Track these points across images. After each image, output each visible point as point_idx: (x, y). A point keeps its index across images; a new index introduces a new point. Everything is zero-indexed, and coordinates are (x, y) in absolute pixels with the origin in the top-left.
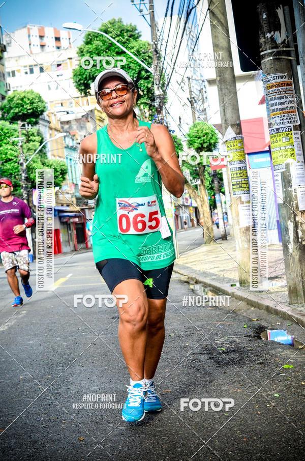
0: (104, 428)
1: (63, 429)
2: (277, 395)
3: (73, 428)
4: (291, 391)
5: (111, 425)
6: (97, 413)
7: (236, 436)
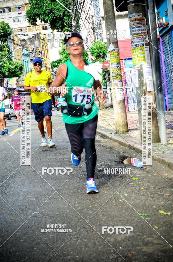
0: (26, 213)
1: (3, 213)
2: (126, 195)
3: (9, 213)
4: (135, 193)
5: (30, 211)
6: (24, 204)
7: (99, 218)
